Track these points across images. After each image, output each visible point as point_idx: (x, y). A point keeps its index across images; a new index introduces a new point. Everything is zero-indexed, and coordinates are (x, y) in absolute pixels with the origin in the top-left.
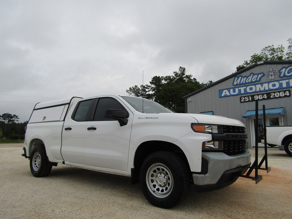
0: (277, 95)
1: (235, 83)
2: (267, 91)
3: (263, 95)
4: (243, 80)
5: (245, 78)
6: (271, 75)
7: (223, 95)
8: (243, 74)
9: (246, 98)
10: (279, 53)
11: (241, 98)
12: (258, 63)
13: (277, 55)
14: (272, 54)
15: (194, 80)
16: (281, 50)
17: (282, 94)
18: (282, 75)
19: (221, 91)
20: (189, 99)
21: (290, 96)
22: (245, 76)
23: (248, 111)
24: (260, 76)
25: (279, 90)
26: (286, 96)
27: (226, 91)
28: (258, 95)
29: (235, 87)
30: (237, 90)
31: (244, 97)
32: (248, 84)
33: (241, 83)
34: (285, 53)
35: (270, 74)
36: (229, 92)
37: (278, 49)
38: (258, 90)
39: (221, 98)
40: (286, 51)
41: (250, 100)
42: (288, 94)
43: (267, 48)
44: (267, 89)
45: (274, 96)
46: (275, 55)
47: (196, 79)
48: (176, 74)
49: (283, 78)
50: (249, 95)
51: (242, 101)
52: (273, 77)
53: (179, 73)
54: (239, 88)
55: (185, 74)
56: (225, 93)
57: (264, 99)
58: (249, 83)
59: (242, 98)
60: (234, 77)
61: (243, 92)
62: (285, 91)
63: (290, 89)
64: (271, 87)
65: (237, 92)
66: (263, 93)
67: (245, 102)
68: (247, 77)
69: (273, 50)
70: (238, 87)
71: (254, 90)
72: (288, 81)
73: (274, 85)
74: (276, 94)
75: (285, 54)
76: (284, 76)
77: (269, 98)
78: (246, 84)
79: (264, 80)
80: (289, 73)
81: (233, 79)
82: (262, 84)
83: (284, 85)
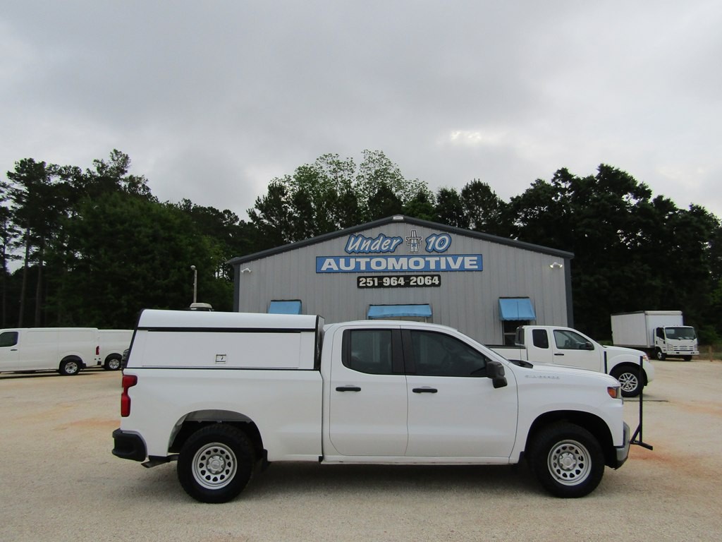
0: (421, 280)
1: (350, 249)
2: (405, 271)
3: (398, 277)
4: (366, 245)
5: (370, 241)
6: (414, 245)
7: (324, 268)
8: (367, 233)
9: (368, 279)
10: (346, 172)
11: (359, 278)
12: (395, 218)
13: (341, 177)
14: (335, 171)
15: (144, 190)
16: (350, 167)
17: (428, 281)
18: (430, 248)
19: (320, 260)
20: (245, 268)
21: (439, 284)
22: (370, 238)
23: (371, 305)
24: (395, 242)
25: (424, 273)
26: (433, 285)
27: (332, 261)
28: (390, 277)
29: (348, 255)
30: (352, 261)
31: (366, 277)
32: (373, 254)
33: (362, 249)
34: (355, 175)
35: (412, 242)
36: (338, 265)
37: (346, 165)
38: (390, 268)
39: (319, 274)
40: (357, 171)
41: (376, 284)
42: (437, 282)
43: (326, 156)
44: (405, 268)
45: (416, 282)
46: (339, 174)
47: (148, 189)
48: (102, 167)
49: (431, 254)
50: (373, 274)
51: (361, 284)
52: (416, 248)
53: (110, 166)
54: (358, 260)
55: (126, 172)
56: (330, 264)
57: (399, 285)
58: (375, 252)
59: (361, 280)
60: (349, 236)
61: (363, 267)
62: (432, 276)
63: (440, 273)
64: (413, 267)
65: (352, 267)
66: (398, 274)
67: (367, 287)
68: (374, 240)
69: (338, 164)
70: (355, 257)
71: (383, 267)
72: (438, 259)
73: (417, 263)
74: (419, 278)
75: (355, 178)
76: (434, 250)
77: (407, 285)
78: (369, 254)
79: (401, 250)
80: (440, 245)
81: (346, 238)
82: (398, 258)
83: (433, 266)
